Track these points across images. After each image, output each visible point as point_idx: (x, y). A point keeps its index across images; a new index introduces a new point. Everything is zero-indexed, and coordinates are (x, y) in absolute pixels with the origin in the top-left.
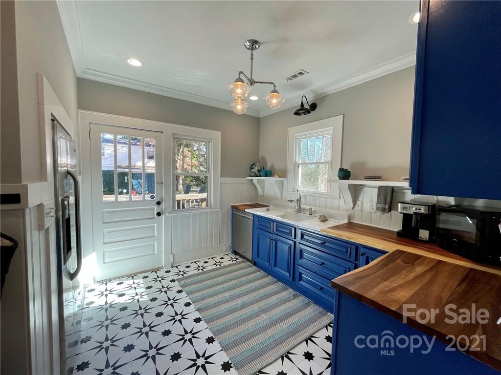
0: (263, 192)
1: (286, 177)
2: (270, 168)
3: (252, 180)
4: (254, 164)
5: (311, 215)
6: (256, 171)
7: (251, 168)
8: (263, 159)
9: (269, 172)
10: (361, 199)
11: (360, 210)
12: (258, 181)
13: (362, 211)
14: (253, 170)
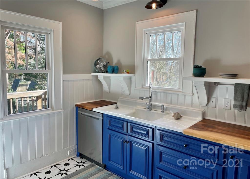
0: (109, 88)
1: (134, 74)
2: (116, 64)
3: (97, 76)
4: (99, 59)
5: (163, 112)
6: (102, 67)
7: (96, 64)
8: (108, 53)
9: (115, 68)
10: (215, 95)
11: (214, 106)
12: (104, 78)
13: (216, 107)
14: (98, 66)
